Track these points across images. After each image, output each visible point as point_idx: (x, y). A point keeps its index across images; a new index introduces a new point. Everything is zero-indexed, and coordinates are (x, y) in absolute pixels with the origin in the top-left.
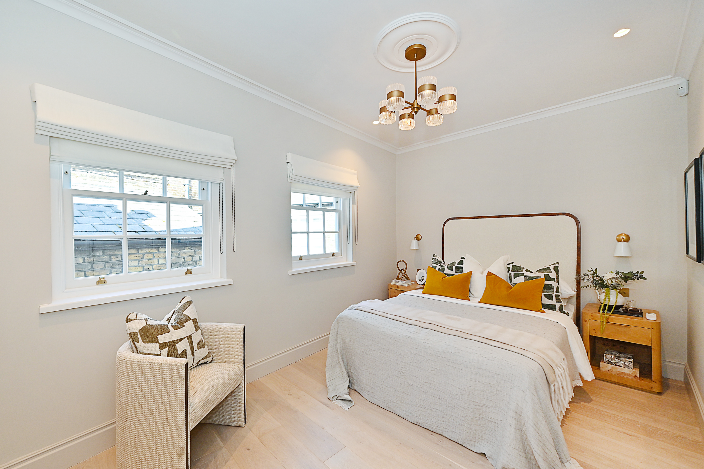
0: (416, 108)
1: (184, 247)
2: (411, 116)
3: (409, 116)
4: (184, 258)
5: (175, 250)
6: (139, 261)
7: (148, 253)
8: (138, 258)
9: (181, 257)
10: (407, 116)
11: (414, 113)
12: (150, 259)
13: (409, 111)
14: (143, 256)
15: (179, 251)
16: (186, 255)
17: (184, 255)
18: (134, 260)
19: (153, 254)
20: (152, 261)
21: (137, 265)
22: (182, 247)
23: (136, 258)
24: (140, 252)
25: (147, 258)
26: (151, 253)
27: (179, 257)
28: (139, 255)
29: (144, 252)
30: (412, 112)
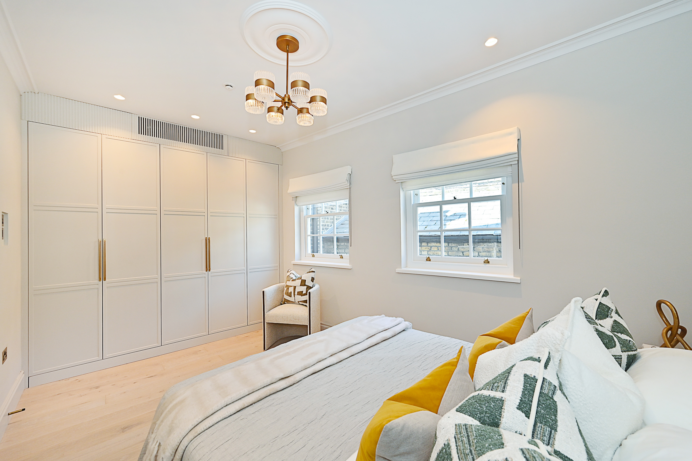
0: (287, 102)
1: (463, 243)
2: (280, 110)
3: (278, 110)
4: (463, 253)
5: (455, 245)
6: (428, 252)
7: (434, 246)
8: (427, 249)
9: (460, 251)
10: (276, 109)
11: (283, 108)
12: (435, 251)
13: (279, 104)
14: (431, 248)
15: (459, 247)
16: (464, 250)
17: (462, 250)
18: (425, 250)
19: (438, 248)
20: (437, 252)
21: (427, 254)
22: (462, 243)
23: (426, 249)
24: (429, 245)
25: (433, 250)
26: (437, 246)
27: (458, 251)
28: (428, 247)
29: (431, 245)
30: (282, 106)
